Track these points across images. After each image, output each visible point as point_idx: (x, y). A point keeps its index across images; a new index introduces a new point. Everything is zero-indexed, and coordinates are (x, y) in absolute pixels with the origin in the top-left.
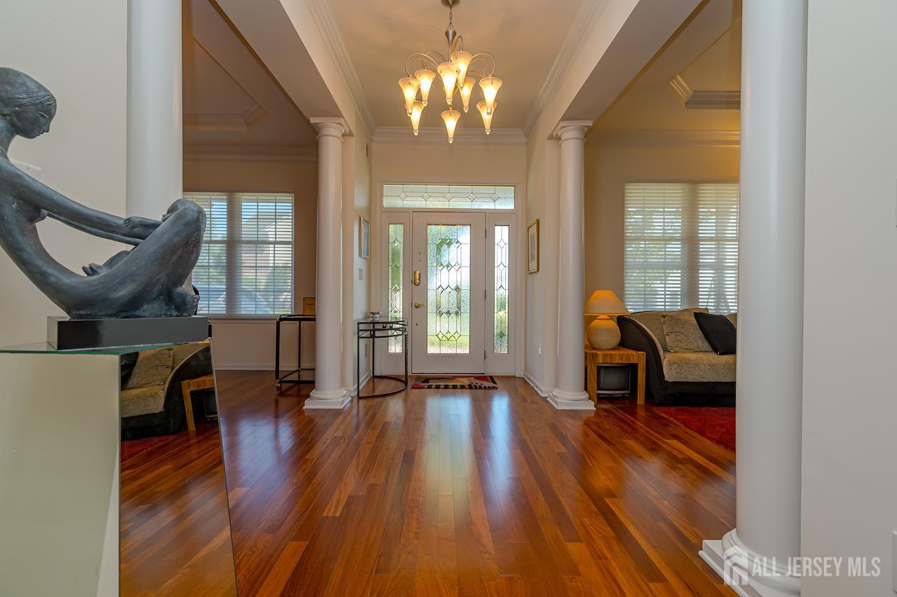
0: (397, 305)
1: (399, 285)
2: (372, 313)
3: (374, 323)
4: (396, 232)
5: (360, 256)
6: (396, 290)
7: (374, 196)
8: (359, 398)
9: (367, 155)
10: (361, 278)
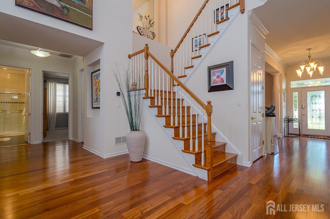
0: (296, 114)
1: (297, 108)
2: (288, 117)
3: (288, 119)
4: (296, 94)
5: (284, 102)
6: (296, 110)
7: (288, 85)
8: (285, 137)
9: (286, 75)
10: (284, 107)
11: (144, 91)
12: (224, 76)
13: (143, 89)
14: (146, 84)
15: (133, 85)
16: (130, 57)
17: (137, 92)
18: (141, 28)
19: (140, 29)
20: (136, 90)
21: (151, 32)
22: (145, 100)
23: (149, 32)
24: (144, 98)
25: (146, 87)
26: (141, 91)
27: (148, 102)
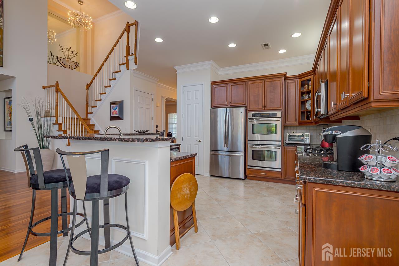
11: (55, 118)
12: (117, 110)
13: (53, 117)
14: (56, 113)
15: (46, 112)
16: (44, 88)
17: (49, 118)
18: (61, 58)
19: (60, 60)
20: (48, 117)
21: (74, 62)
22: (55, 126)
23: (71, 62)
24: (54, 124)
25: (56, 115)
26: (52, 118)
27: (57, 127)
